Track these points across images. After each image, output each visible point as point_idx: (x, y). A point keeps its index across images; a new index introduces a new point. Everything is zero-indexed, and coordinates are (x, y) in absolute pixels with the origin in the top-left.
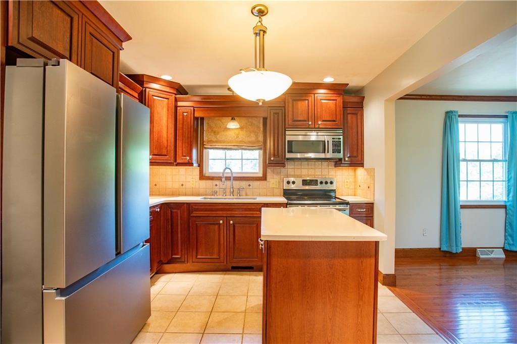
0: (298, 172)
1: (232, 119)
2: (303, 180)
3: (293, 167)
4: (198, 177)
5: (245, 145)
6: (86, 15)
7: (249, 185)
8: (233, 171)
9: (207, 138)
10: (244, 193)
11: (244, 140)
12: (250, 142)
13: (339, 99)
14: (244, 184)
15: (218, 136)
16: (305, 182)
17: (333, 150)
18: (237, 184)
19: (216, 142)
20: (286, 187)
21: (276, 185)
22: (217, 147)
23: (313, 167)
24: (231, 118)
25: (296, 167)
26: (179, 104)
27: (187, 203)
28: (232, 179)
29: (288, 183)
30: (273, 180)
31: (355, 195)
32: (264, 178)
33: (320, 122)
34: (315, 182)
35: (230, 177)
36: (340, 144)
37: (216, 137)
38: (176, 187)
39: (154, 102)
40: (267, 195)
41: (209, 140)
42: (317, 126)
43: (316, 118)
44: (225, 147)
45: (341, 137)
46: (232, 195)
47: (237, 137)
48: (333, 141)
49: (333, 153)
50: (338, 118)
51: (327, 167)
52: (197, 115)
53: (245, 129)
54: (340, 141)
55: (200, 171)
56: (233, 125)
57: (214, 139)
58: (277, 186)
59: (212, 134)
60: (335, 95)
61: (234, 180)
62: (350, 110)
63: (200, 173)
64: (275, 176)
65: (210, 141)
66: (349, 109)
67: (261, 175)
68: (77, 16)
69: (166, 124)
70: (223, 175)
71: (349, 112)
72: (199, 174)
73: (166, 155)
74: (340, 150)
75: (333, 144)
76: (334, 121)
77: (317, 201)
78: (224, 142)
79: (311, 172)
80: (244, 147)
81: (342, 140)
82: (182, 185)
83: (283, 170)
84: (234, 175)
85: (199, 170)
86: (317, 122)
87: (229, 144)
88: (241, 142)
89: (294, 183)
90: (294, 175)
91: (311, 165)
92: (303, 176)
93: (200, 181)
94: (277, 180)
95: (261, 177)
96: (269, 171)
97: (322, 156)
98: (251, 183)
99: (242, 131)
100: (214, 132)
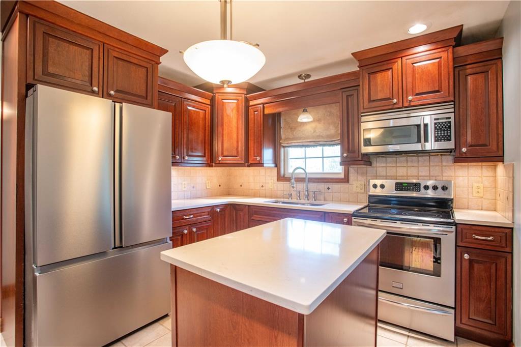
0: (391, 171)
1: (304, 111)
2: (397, 184)
3: (384, 165)
4: (276, 177)
5: (322, 140)
6: (107, 42)
7: (328, 188)
8: (307, 171)
9: (284, 136)
10: (322, 197)
11: (321, 134)
12: (328, 136)
13: (446, 55)
14: (322, 186)
15: (294, 132)
16: (399, 186)
17: (435, 137)
18: (313, 187)
19: (293, 139)
20: (373, 192)
21: (361, 189)
22: (293, 144)
23: (415, 165)
24: (302, 110)
25: (388, 165)
26: (252, 103)
27: (249, 206)
28: (307, 180)
29: (375, 186)
30: (356, 182)
31: (495, 211)
32: (346, 180)
33: (410, 98)
34: (416, 187)
35: (304, 178)
36: (450, 127)
37: (293, 134)
38: (257, 189)
39: (223, 105)
40: (349, 202)
41: (287, 137)
42: (406, 104)
43: (404, 93)
44: (301, 144)
45: (452, 115)
46: (306, 199)
47: (315, 131)
48: (435, 124)
49: (436, 141)
50: (445, 84)
51: (440, 164)
52: (267, 112)
53: (322, 122)
54: (450, 122)
55: (278, 171)
56: (304, 118)
57: (291, 136)
58: (363, 191)
59: (289, 131)
60: (439, 50)
61: (309, 181)
62: (470, 68)
63: (278, 174)
64: (360, 178)
65: (287, 139)
66: (468, 67)
67: (342, 176)
68: (98, 47)
69: (236, 125)
70: (292, 176)
71: (469, 71)
72: (276, 175)
73: (236, 156)
74: (450, 136)
75: (435, 128)
76: (438, 91)
77: (405, 214)
78: (300, 138)
79: (413, 171)
80: (321, 143)
81: (452, 120)
82: (262, 186)
83: (369, 168)
84: (309, 176)
85: (276, 170)
86: (407, 97)
87: (306, 141)
88: (319, 136)
89: (382, 186)
90: (386, 176)
91: (412, 162)
92: (398, 178)
93: (278, 182)
94: (363, 183)
95: (342, 179)
96: (352, 170)
97: (417, 147)
98: (330, 185)
99: (319, 123)
100: (291, 129)
